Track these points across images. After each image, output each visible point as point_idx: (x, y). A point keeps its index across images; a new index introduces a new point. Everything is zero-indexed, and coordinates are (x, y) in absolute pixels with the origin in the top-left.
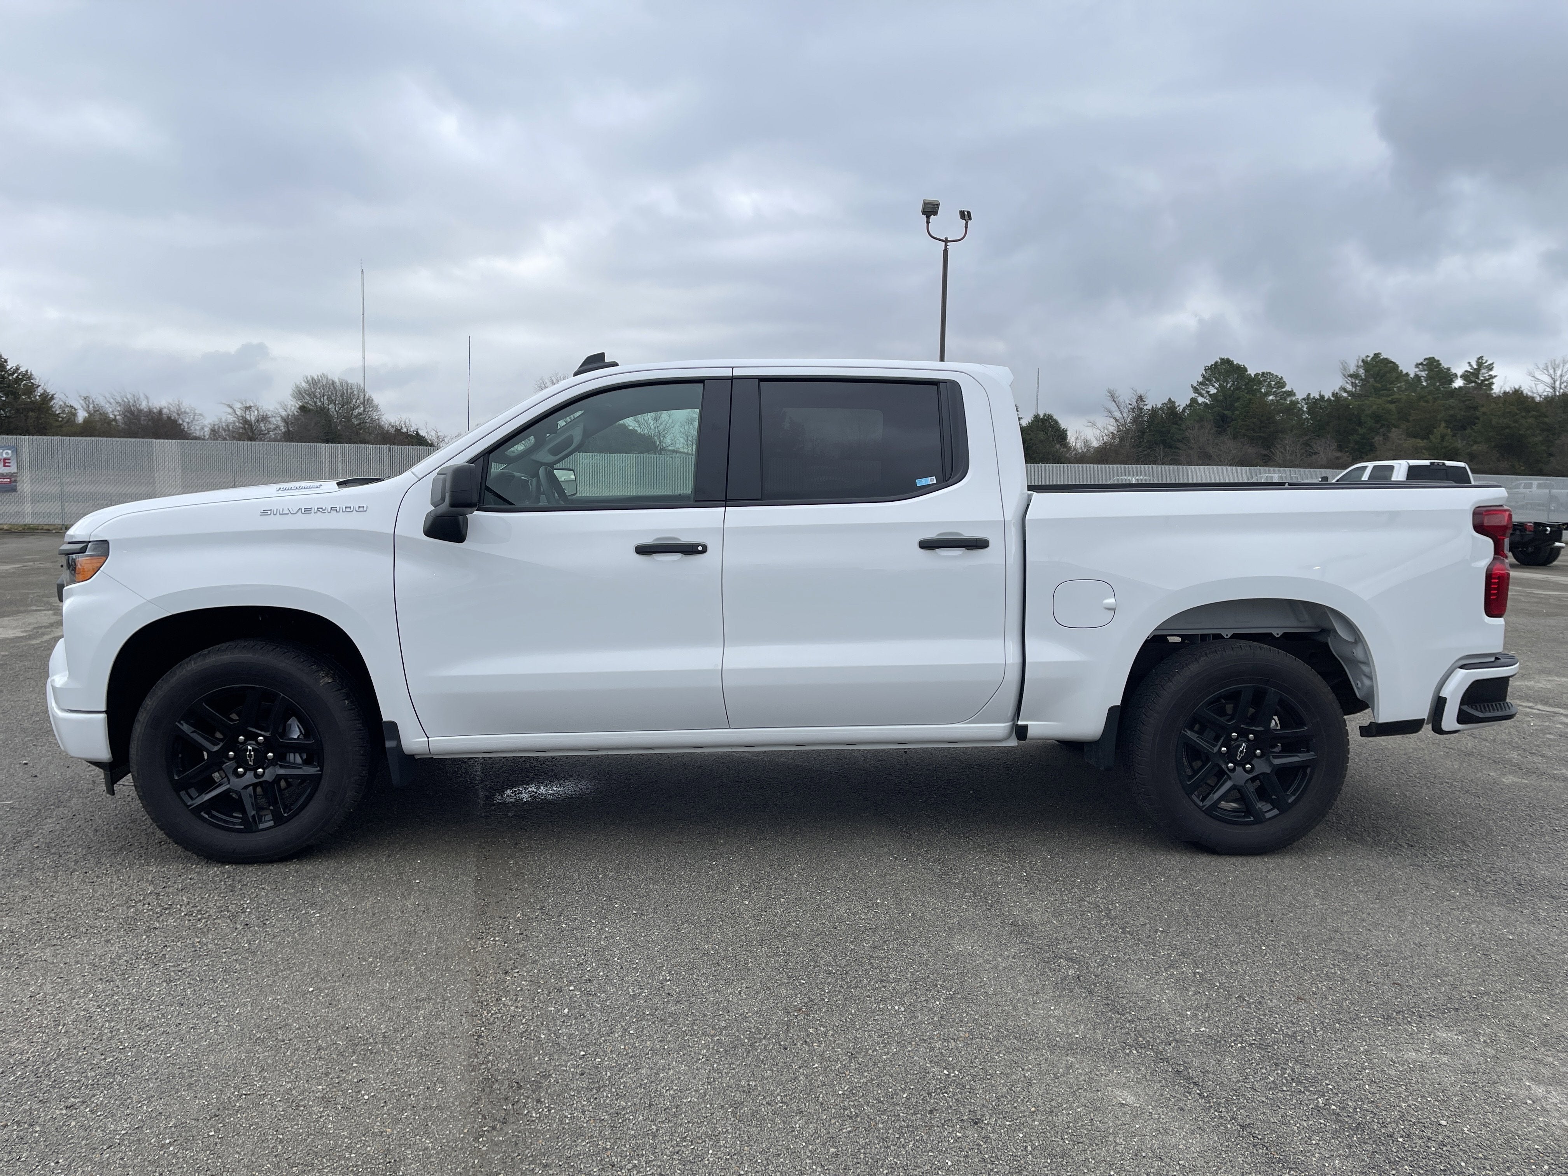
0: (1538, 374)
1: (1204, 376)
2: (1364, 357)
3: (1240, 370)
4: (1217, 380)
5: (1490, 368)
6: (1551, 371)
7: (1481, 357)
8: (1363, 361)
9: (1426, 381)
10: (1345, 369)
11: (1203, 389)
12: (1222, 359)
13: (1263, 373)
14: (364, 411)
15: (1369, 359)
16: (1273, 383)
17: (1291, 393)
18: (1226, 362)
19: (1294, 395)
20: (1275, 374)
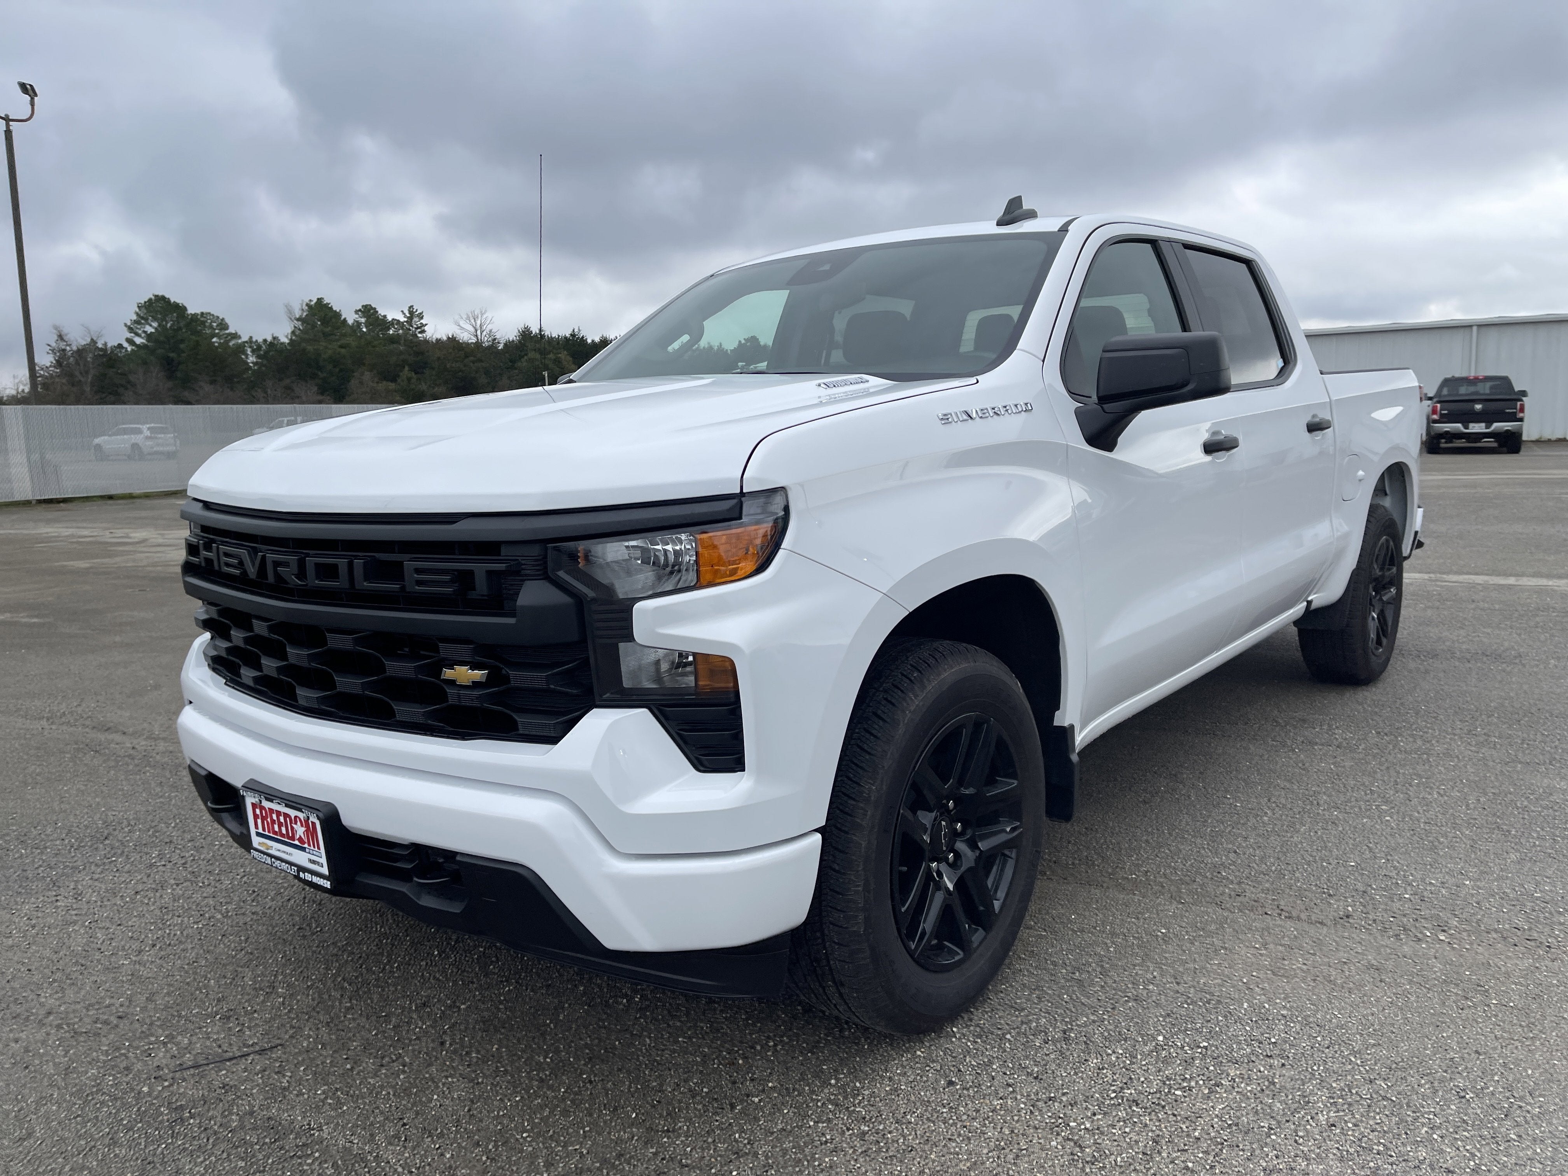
0: (462, 323)
1: (137, 314)
2: (307, 301)
3: (179, 309)
4: (155, 319)
5: (421, 316)
6: (473, 321)
7: (412, 307)
8: (307, 305)
9: (366, 327)
10: (290, 313)
11: (139, 329)
12: (156, 296)
13: (202, 313)
15: (313, 303)
16: (215, 324)
17: (235, 336)
18: (161, 300)
19: (240, 337)
20: (215, 314)
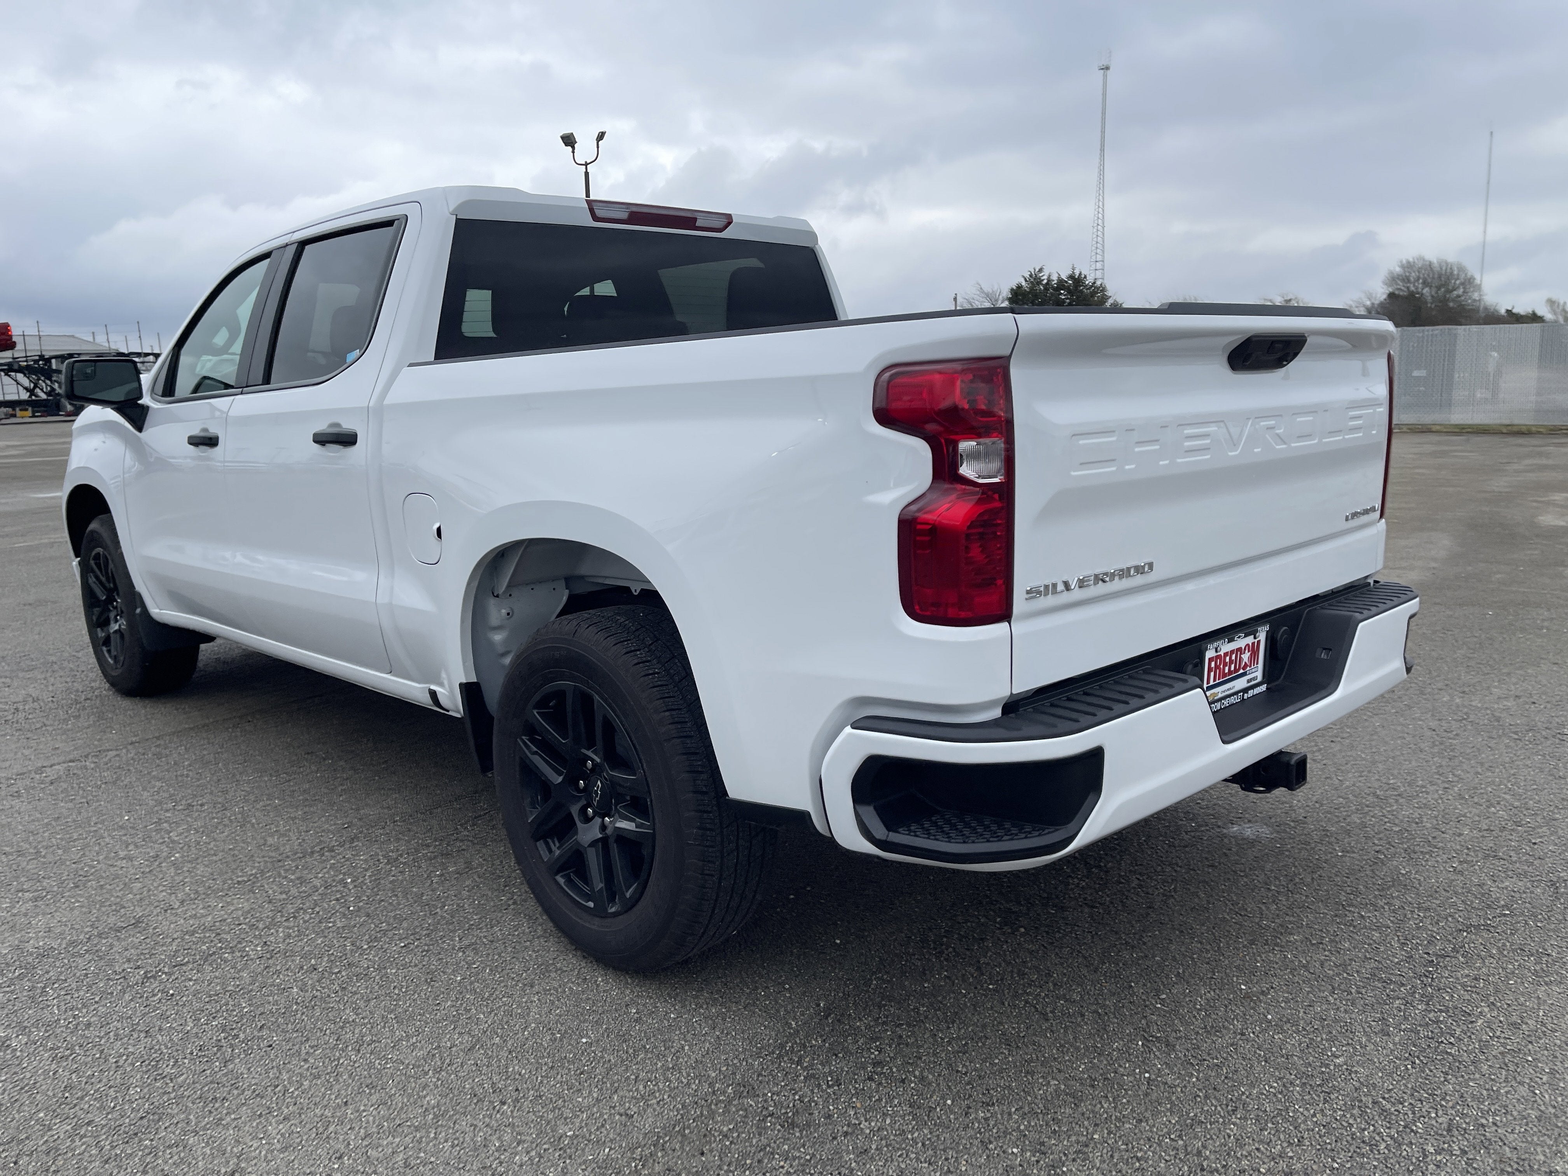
14: (1464, 292)
